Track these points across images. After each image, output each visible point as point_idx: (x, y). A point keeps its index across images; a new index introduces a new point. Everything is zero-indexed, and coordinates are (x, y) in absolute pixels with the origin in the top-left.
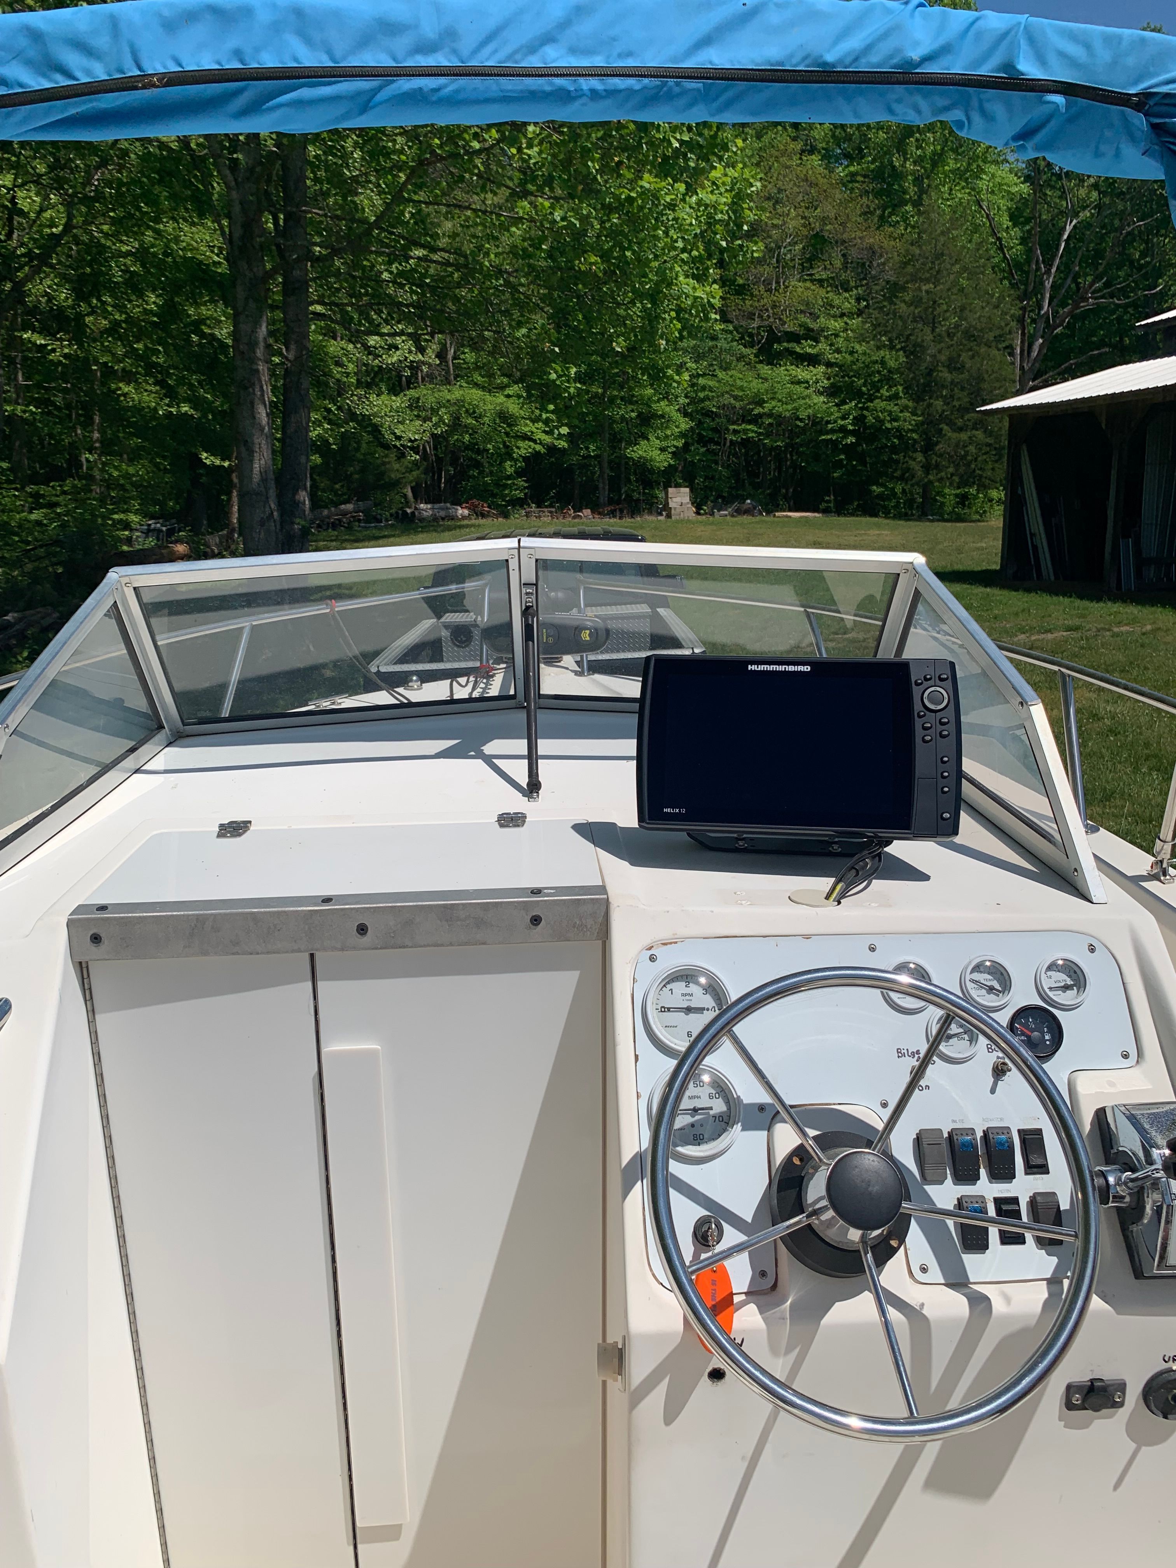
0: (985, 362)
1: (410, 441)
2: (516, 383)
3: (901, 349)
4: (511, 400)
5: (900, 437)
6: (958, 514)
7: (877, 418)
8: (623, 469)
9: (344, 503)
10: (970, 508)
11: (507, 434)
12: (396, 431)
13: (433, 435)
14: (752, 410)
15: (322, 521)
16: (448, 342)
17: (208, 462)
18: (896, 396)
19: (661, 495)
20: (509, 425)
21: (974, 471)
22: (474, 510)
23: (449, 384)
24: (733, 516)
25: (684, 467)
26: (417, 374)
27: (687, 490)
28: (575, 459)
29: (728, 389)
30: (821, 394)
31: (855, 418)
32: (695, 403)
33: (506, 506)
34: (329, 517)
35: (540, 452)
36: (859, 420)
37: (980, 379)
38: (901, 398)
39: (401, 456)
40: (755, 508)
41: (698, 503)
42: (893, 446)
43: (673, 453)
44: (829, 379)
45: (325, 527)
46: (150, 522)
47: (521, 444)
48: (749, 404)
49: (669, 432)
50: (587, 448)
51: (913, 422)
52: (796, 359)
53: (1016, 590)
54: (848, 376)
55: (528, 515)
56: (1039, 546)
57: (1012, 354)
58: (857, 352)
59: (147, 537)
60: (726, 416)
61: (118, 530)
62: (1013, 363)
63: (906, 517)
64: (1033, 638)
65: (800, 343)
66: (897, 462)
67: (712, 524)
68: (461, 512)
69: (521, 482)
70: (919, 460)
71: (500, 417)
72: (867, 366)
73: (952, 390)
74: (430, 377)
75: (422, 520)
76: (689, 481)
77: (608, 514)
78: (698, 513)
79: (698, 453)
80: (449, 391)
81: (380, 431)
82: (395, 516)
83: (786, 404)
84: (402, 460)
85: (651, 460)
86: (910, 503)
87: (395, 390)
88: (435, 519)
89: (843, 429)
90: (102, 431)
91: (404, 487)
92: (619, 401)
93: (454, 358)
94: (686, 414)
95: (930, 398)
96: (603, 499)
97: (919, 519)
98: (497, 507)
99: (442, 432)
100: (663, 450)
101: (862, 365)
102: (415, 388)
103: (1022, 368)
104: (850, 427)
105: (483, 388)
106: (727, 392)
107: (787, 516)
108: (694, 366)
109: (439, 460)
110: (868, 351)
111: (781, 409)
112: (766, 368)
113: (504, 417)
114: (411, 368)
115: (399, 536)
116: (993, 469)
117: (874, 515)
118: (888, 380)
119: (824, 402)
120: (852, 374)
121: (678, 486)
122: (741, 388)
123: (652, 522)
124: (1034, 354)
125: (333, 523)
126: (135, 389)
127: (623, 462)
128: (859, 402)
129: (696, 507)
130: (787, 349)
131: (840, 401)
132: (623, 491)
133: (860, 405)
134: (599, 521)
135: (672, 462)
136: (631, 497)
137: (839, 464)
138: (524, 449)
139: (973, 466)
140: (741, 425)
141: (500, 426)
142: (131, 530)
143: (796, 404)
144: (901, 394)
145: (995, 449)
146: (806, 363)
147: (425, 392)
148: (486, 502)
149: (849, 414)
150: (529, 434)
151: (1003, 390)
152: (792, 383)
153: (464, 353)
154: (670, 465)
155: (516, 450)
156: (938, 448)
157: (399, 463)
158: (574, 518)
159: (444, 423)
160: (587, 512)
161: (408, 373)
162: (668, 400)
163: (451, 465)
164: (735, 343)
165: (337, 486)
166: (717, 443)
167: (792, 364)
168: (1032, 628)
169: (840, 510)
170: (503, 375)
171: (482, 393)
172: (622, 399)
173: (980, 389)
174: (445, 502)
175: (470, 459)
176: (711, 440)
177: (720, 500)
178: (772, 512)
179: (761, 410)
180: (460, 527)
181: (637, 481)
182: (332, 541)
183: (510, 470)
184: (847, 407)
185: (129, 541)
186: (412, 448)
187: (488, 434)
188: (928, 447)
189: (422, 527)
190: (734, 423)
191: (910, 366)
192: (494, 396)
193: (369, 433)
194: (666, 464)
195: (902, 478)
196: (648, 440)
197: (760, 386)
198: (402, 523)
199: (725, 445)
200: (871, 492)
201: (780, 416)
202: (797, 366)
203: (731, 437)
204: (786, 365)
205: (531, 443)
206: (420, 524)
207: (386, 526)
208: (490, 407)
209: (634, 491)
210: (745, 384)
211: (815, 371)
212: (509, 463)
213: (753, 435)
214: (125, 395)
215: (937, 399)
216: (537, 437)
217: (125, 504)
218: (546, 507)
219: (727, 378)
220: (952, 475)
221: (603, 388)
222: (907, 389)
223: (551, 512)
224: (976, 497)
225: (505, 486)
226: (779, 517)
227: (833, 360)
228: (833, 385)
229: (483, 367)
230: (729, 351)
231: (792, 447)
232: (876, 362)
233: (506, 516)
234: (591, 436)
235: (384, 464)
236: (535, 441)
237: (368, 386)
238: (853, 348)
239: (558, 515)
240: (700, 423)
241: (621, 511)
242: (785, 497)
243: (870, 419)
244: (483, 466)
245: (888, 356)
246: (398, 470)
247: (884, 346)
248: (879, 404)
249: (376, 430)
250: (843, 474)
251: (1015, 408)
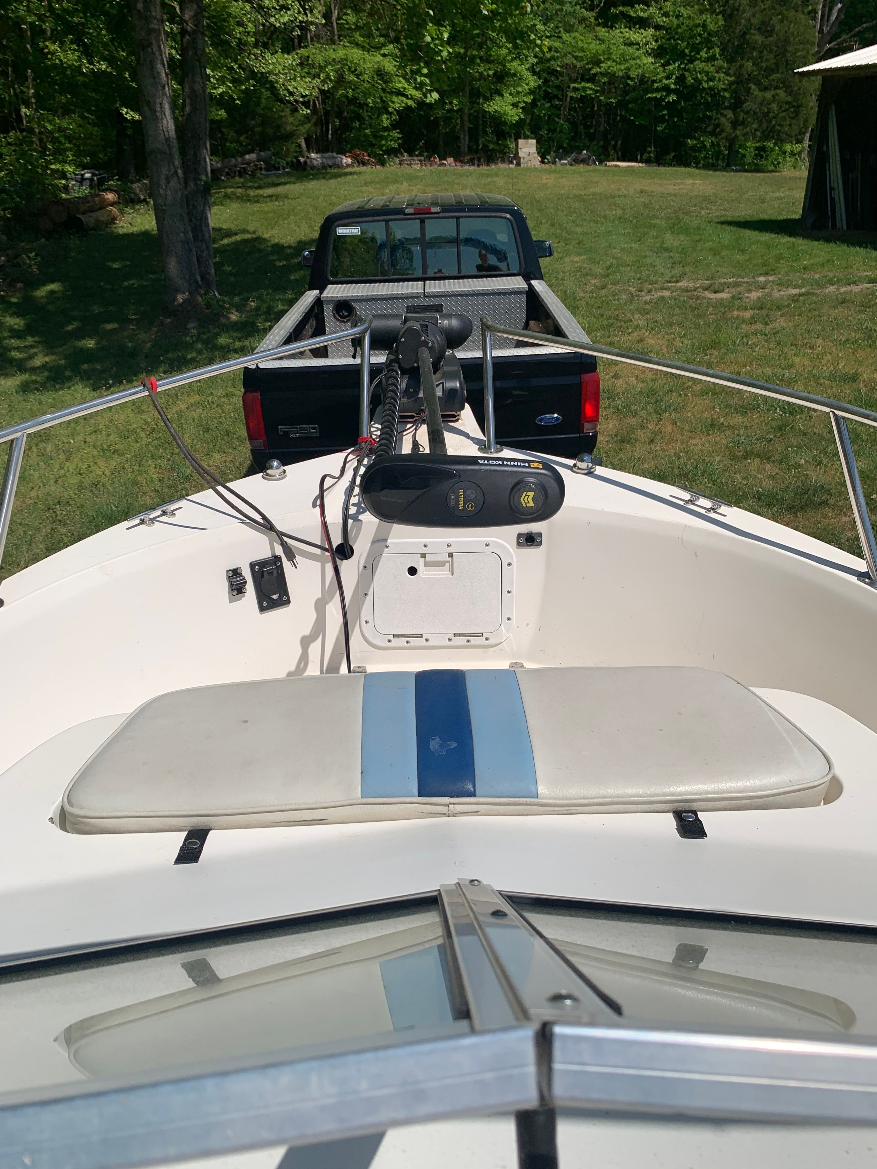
0: (792, 26)
1: (303, 96)
2: (391, 42)
3: (720, 13)
4: (387, 59)
5: (713, 96)
6: (756, 165)
7: (696, 79)
8: (481, 122)
9: (248, 153)
10: (766, 159)
11: (384, 90)
12: (289, 87)
13: (321, 91)
14: (590, 69)
15: (230, 169)
16: (333, 5)
17: (128, 117)
18: (713, 58)
19: (512, 146)
20: (386, 82)
21: (774, 126)
22: (356, 159)
23: (334, 44)
24: (571, 165)
25: (531, 120)
26: (306, 34)
27: (534, 141)
28: (440, 113)
29: (570, 49)
30: (650, 55)
31: (677, 77)
32: (542, 63)
33: (383, 155)
34: (236, 166)
35: (411, 107)
36: (681, 79)
37: (787, 42)
38: (718, 59)
39: (295, 110)
40: (590, 158)
41: (543, 155)
42: (707, 103)
43: (523, 108)
44: (656, 41)
45: (232, 175)
46: (83, 172)
47: (395, 99)
48: (588, 63)
49: (520, 89)
50: (451, 103)
51: (726, 82)
52: (629, 22)
53: (818, 240)
54: (673, 38)
55: (401, 163)
56: (837, 199)
57: (814, 19)
58: (682, 16)
59: (81, 185)
60: (569, 74)
61: (56, 179)
62: (815, 27)
63: (712, 167)
64: (842, 290)
65: (634, 7)
66: (710, 118)
67: (555, 171)
68: (347, 160)
69: (396, 134)
70: (728, 116)
71: (378, 75)
72: (691, 29)
73: (762, 52)
74: (317, 37)
75: (313, 168)
76: (535, 133)
77: (468, 162)
78: (542, 162)
79: (544, 109)
80: (334, 50)
81: (275, 87)
82: (291, 165)
83: (620, 64)
84: (296, 114)
85: (505, 113)
86: (718, 155)
87: (287, 50)
88: (324, 167)
89: (666, 89)
90: (36, 87)
91: (298, 138)
92: (478, 61)
93: (339, 18)
94: (534, 73)
95: (742, 59)
96: (464, 148)
97: (725, 169)
98: (376, 156)
99: (329, 88)
100: (515, 105)
101: (686, 28)
102: (306, 47)
103: (821, 31)
104: (673, 86)
105: (363, 48)
106: (570, 53)
107: (616, 166)
108: (542, 28)
109: (327, 113)
110: (692, 15)
111: (615, 69)
112: (603, 30)
113: (380, 73)
114: (301, 28)
115: (294, 183)
116: (790, 125)
117: (687, 165)
118: (708, 43)
119: (652, 62)
120: (677, 36)
121: (526, 137)
122: (582, 50)
123: (505, 170)
124: (833, 18)
125: (239, 171)
126: (60, 47)
127: (481, 115)
128: (681, 63)
129: (541, 157)
130: (622, 13)
131: (665, 62)
132: (480, 141)
133: (682, 66)
134: (460, 168)
135: (522, 117)
136: (488, 147)
137: (661, 120)
138: (398, 103)
139: (774, 122)
140: (580, 83)
141: (377, 83)
142: (67, 179)
143: (628, 65)
144: (718, 56)
145: (794, 107)
146: (638, 26)
147: (314, 51)
148: (366, 151)
149: (672, 74)
150: (402, 90)
151: (805, 52)
152: (625, 44)
153: (347, 14)
154: (520, 119)
155: (391, 105)
156: (745, 105)
157: (293, 116)
158: (440, 165)
159: (331, 80)
160: (451, 160)
161: (297, 32)
162: (520, 60)
163: (337, 117)
164: (578, 7)
165: (242, 138)
166: (559, 100)
167: (626, 27)
168: (839, 281)
169: (659, 161)
170: (381, 35)
171: (363, 52)
172: (481, 58)
173: (786, 51)
174: (332, 152)
175: (353, 112)
176: (556, 97)
177: (561, 151)
178: (604, 162)
179: (599, 70)
180: (346, 174)
181: (492, 133)
182: (238, 187)
183: (386, 123)
184: (671, 67)
185: (66, 189)
186: (303, 103)
187: (368, 90)
188: (737, 105)
189: (313, 175)
190: (575, 81)
191: (727, 29)
192: (373, 55)
193: (267, 89)
194: (517, 118)
195: (713, 134)
196: (502, 96)
197: (598, 47)
198: (297, 170)
199: (566, 100)
200: (686, 144)
201: (614, 75)
202: (630, 29)
203: (571, 94)
204: (621, 28)
205: (404, 99)
206: (311, 172)
207: (283, 175)
208: (369, 65)
209: (489, 142)
210: (586, 46)
211: (645, 33)
212: (385, 116)
213: (591, 92)
214: (53, 54)
215: (748, 60)
216: (408, 93)
217: (61, 155)
218: (417, 156)
219: (570, 40)
220: (756, 130)
221: (465, 48)
222: (723, 51)
223: (420, 161)
224: (772, 150)
225: (382, 137)
226: (609, 166)
227: (662, 24)
228: (660, 47)
229: (363, 28)
230: (573, 14)
231: (621, 104)
232: (698, 25)
233: (383, 163)
234: (454, 92)
235: (281, 117)
236: (407, 97)
237: (265, 46)
238: (679, 12)
239: (426, 163)
240: (546, 81)
241: (479, 160)
242: (615, 147)
243: (690, 80)
244: (364, 119)
245: (709, 20)
246: (292, 123)
247: (707, 10)
248: (699, 65)
249: (273, 88)
250: (665, 129)
251: (830, 70)
